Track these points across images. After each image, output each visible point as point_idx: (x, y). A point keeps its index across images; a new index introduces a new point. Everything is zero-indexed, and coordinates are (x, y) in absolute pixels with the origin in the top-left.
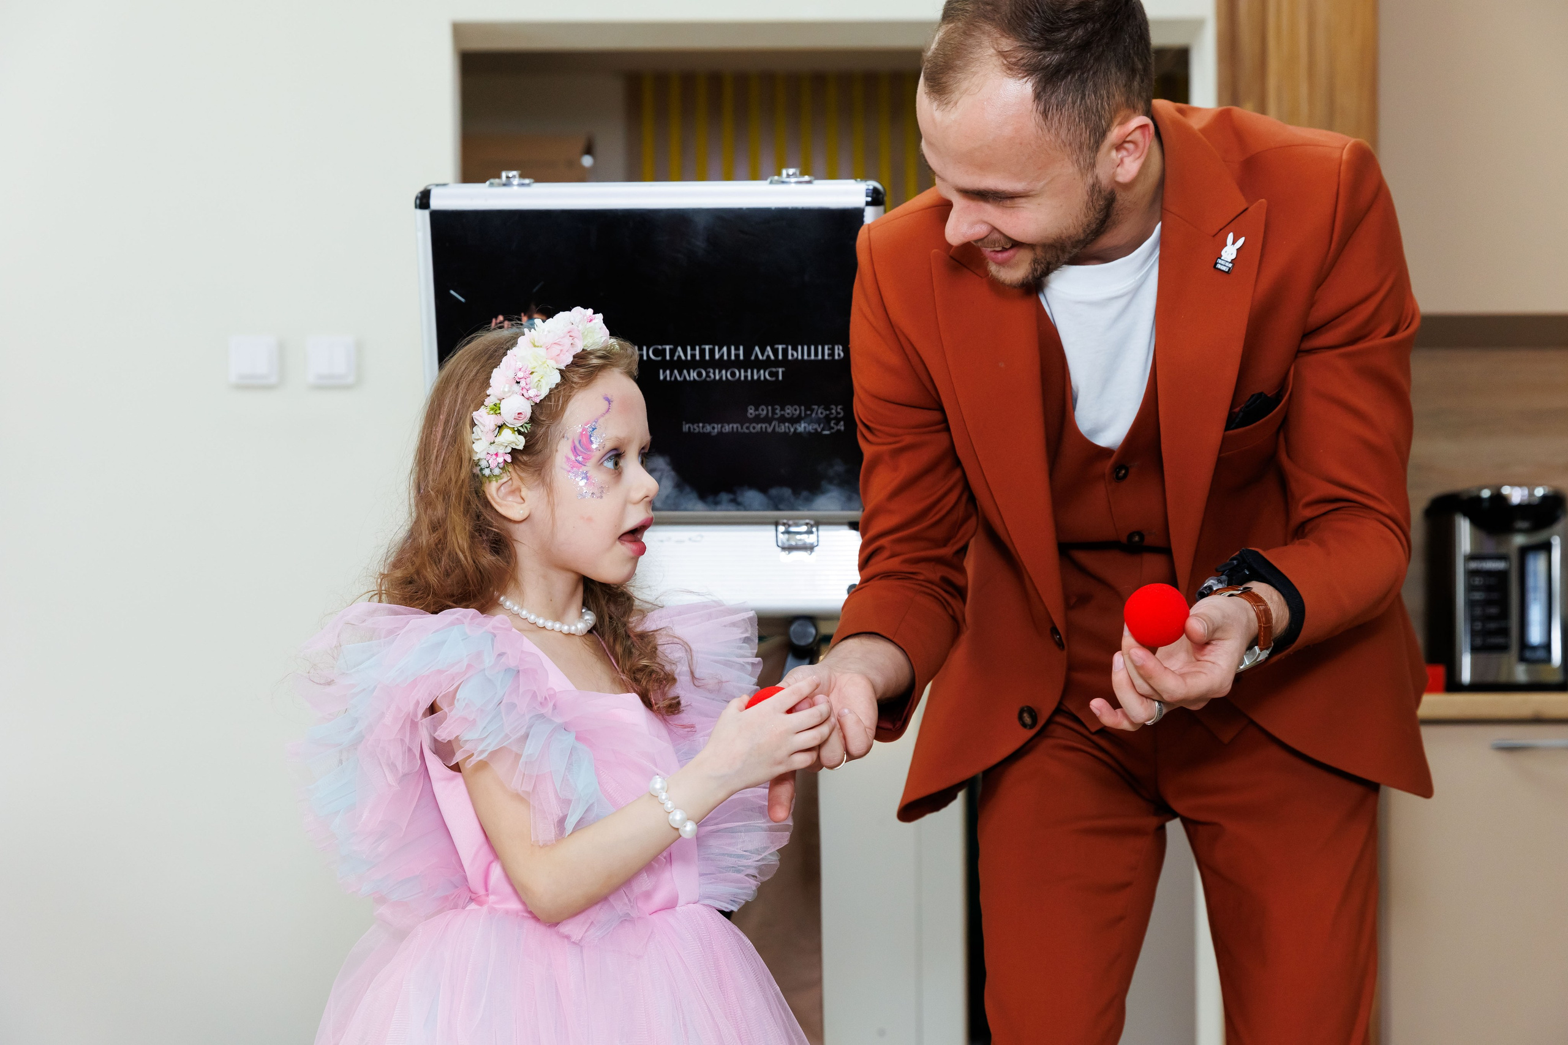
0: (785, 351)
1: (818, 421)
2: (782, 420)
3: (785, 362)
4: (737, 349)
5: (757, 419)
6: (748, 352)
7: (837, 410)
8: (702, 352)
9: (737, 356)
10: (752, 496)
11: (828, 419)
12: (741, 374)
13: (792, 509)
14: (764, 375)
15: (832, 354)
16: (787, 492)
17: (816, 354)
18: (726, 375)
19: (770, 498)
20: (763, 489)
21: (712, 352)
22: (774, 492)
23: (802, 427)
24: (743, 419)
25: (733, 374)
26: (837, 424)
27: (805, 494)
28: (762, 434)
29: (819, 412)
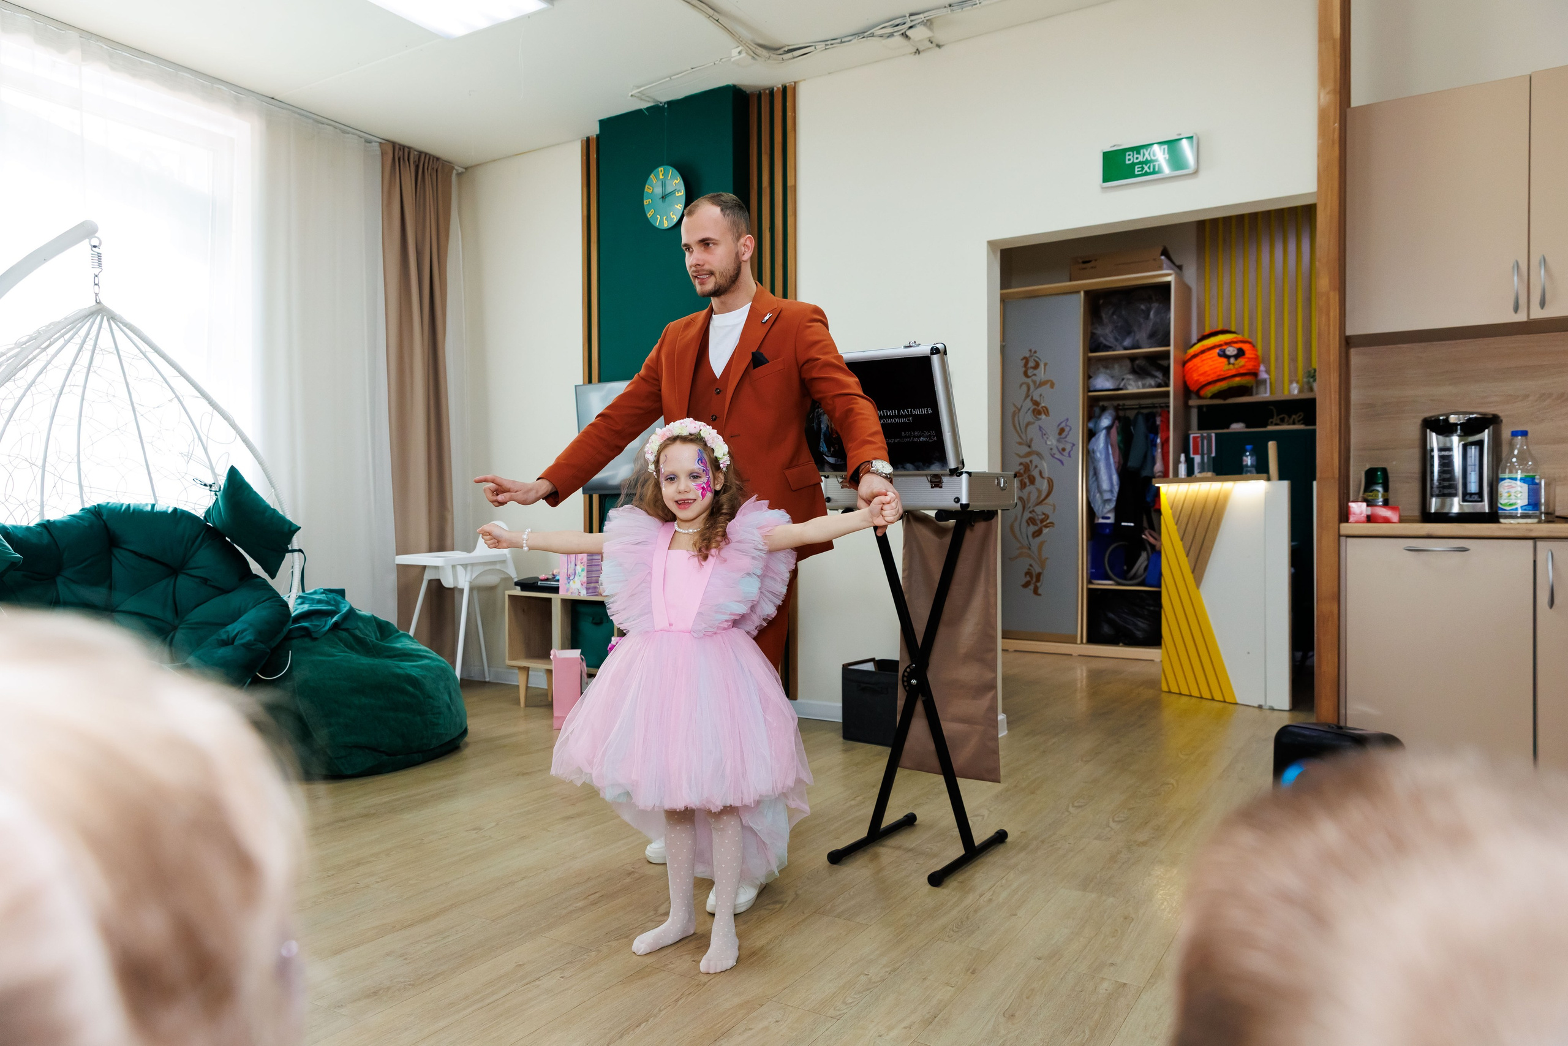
0: (911, 411)
1: (927, 437)
2: (914, 437)
3: (912, 415)
4: (895, 411)
5: (906, 437)
6: (899, 412)
7: (933, 433)
8: (883, 412)
9: (895, 413)
10: (909, 466)
11: (930, 436)
12: (897, 420)
13: (923, 470)
14: (905, 420)
15: (927, 412)
16: (921, 464)
17: (922, 412)
18: (893, 421)
19: (915, 466)
20: (912, 463)
21: (886, 412)
22: (916, 464)
23: (922, 439)
24: (901, 437)
25: (895, 420)
26: (934, 438)
27: (927, 464)
28: (908, 442)
29: (927, 433)
